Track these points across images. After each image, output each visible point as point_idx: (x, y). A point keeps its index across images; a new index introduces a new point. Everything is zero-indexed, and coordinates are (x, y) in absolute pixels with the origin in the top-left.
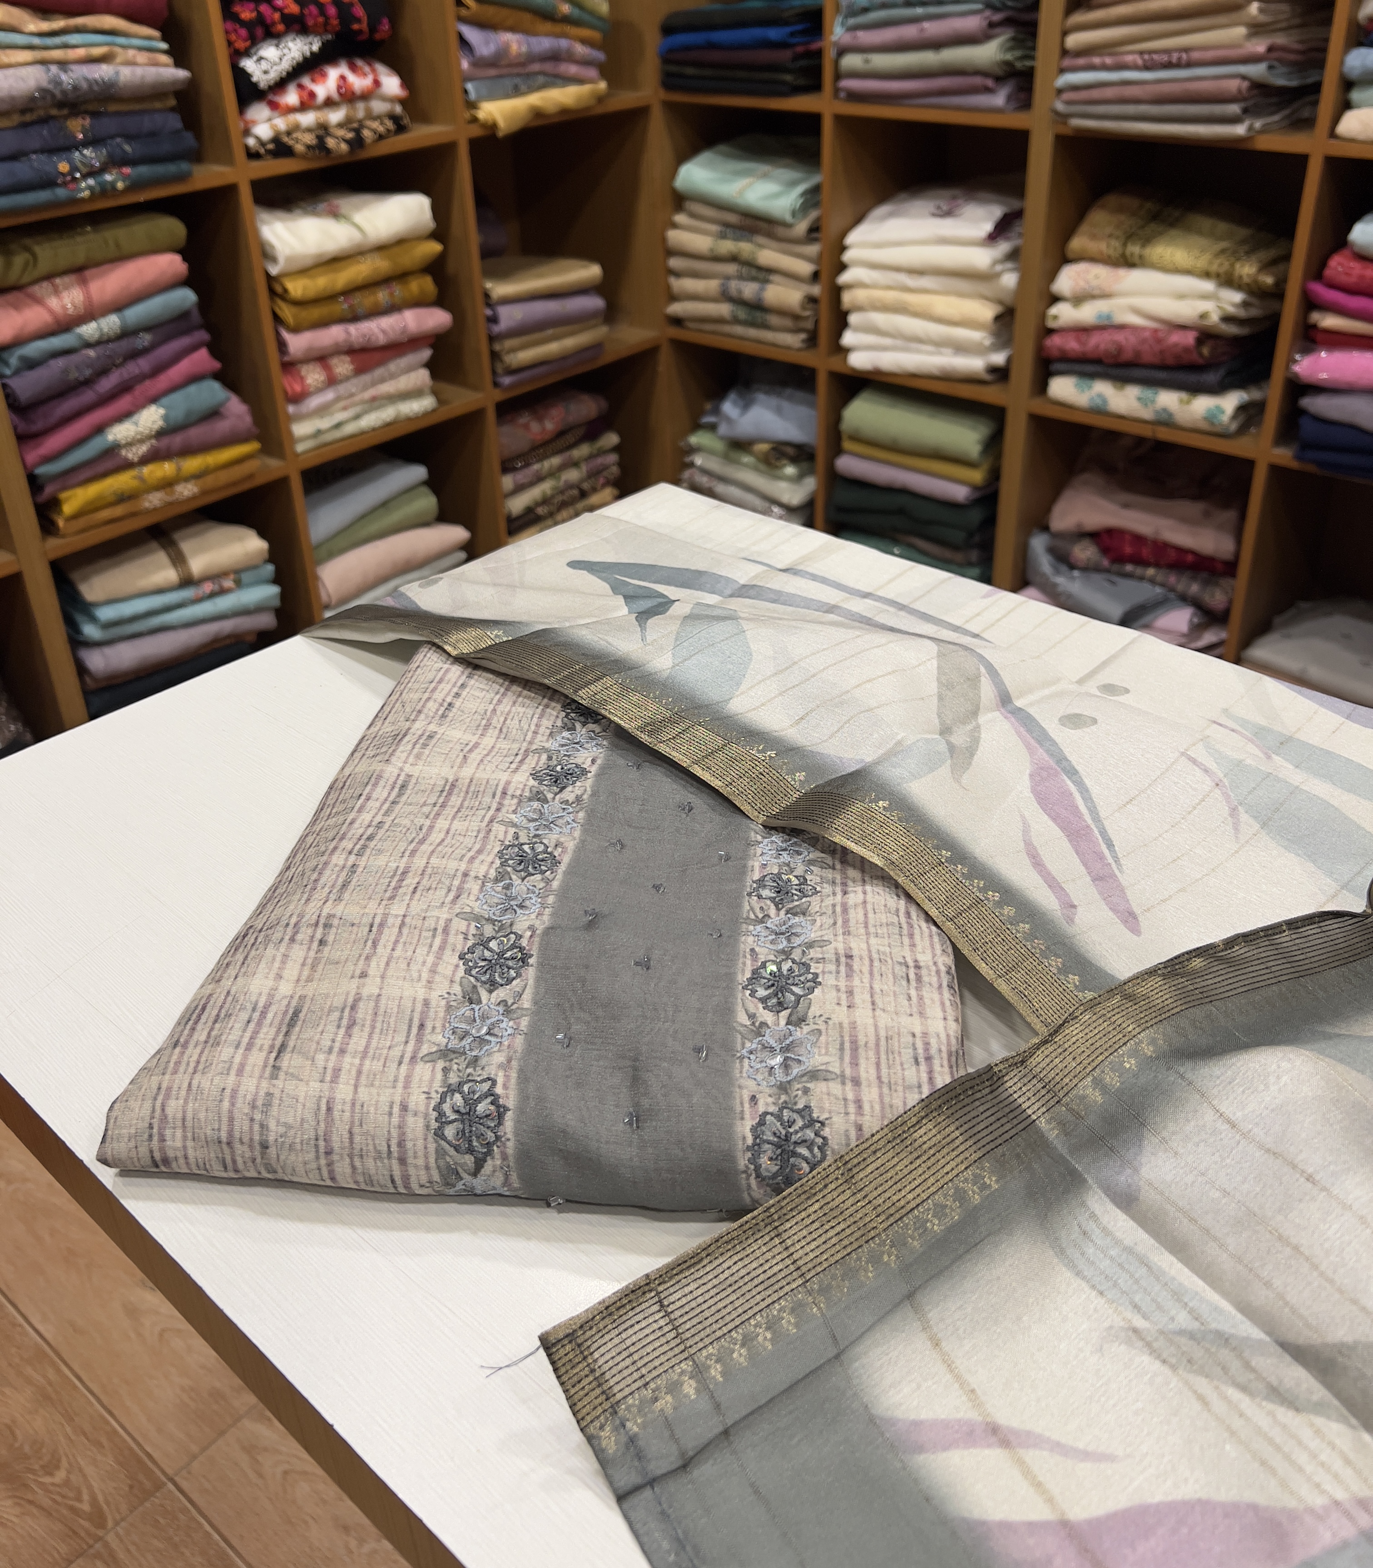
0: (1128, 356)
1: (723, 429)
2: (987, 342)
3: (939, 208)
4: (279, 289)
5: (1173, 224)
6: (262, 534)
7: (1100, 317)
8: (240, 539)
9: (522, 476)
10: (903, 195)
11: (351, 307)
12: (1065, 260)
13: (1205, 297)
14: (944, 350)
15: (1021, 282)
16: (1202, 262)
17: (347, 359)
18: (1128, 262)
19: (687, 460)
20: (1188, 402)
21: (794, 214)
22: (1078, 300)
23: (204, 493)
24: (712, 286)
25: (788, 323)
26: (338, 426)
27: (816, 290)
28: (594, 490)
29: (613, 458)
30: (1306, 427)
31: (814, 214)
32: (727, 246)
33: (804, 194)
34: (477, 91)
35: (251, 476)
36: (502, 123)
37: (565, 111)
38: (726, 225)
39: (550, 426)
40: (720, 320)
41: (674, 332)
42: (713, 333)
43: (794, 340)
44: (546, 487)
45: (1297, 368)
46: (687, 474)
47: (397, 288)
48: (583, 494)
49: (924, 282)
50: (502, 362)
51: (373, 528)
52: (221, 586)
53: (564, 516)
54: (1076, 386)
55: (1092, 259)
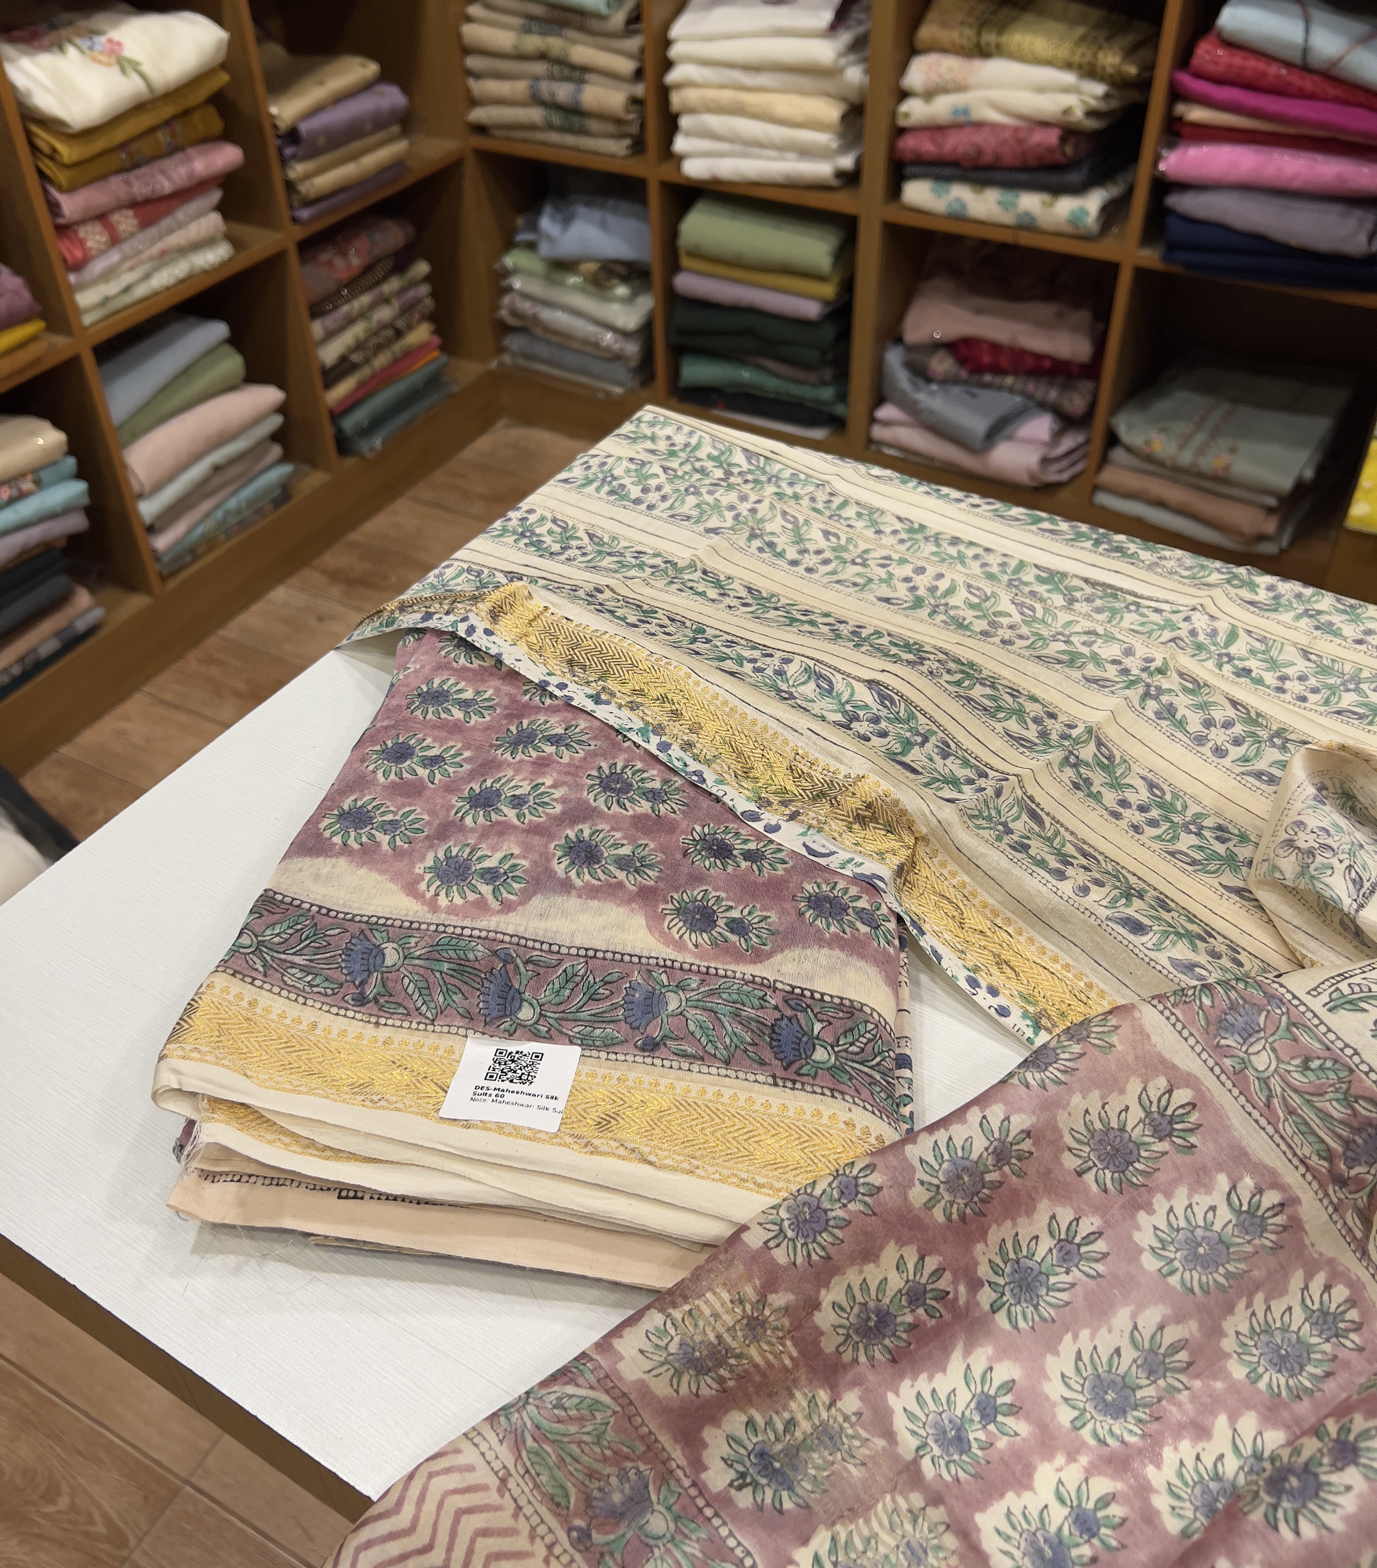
0: (987, 159)
1: (545, 249)
2: (834, 145)
5: (1024, 8)
6: (57, 424)
7: (957, 114)
8: (34, 433)
9: (331, 321)
11: (129, 154)
12: (913, 50)
13: (1066, 89)
14: (788, 155)
15: (869, 77)
16: (1063, 52)
17: (130, 213)
18: (983, 52)
19: (504, 283)
20: (1051, 205)
21: (609, 4)
22: (929, 95)
24: (520, 88)
25: (610, 128)
26: (127, 289)
27: (639, 90)
28: (410, 327)
29: (424, 289)
30: (1176, 228)
31: (630, 3)
32: (534, 42)
35: (38, 361)
38: (530, 17)
39: (356, 261)
40: (532, 127)
41: (478, 142)
42: (524, 141)
43: (618, 147)
44: (358, 330)
45: (1162, 167)
46: (507, 300)
47: (178, 127)
48: (399, 334)
49: (762, 80)
50: (298, 192)
51: (178, 400)
52: (19, 490)
53: (381, 360)
54: (933, 190)
55: (945, 50)
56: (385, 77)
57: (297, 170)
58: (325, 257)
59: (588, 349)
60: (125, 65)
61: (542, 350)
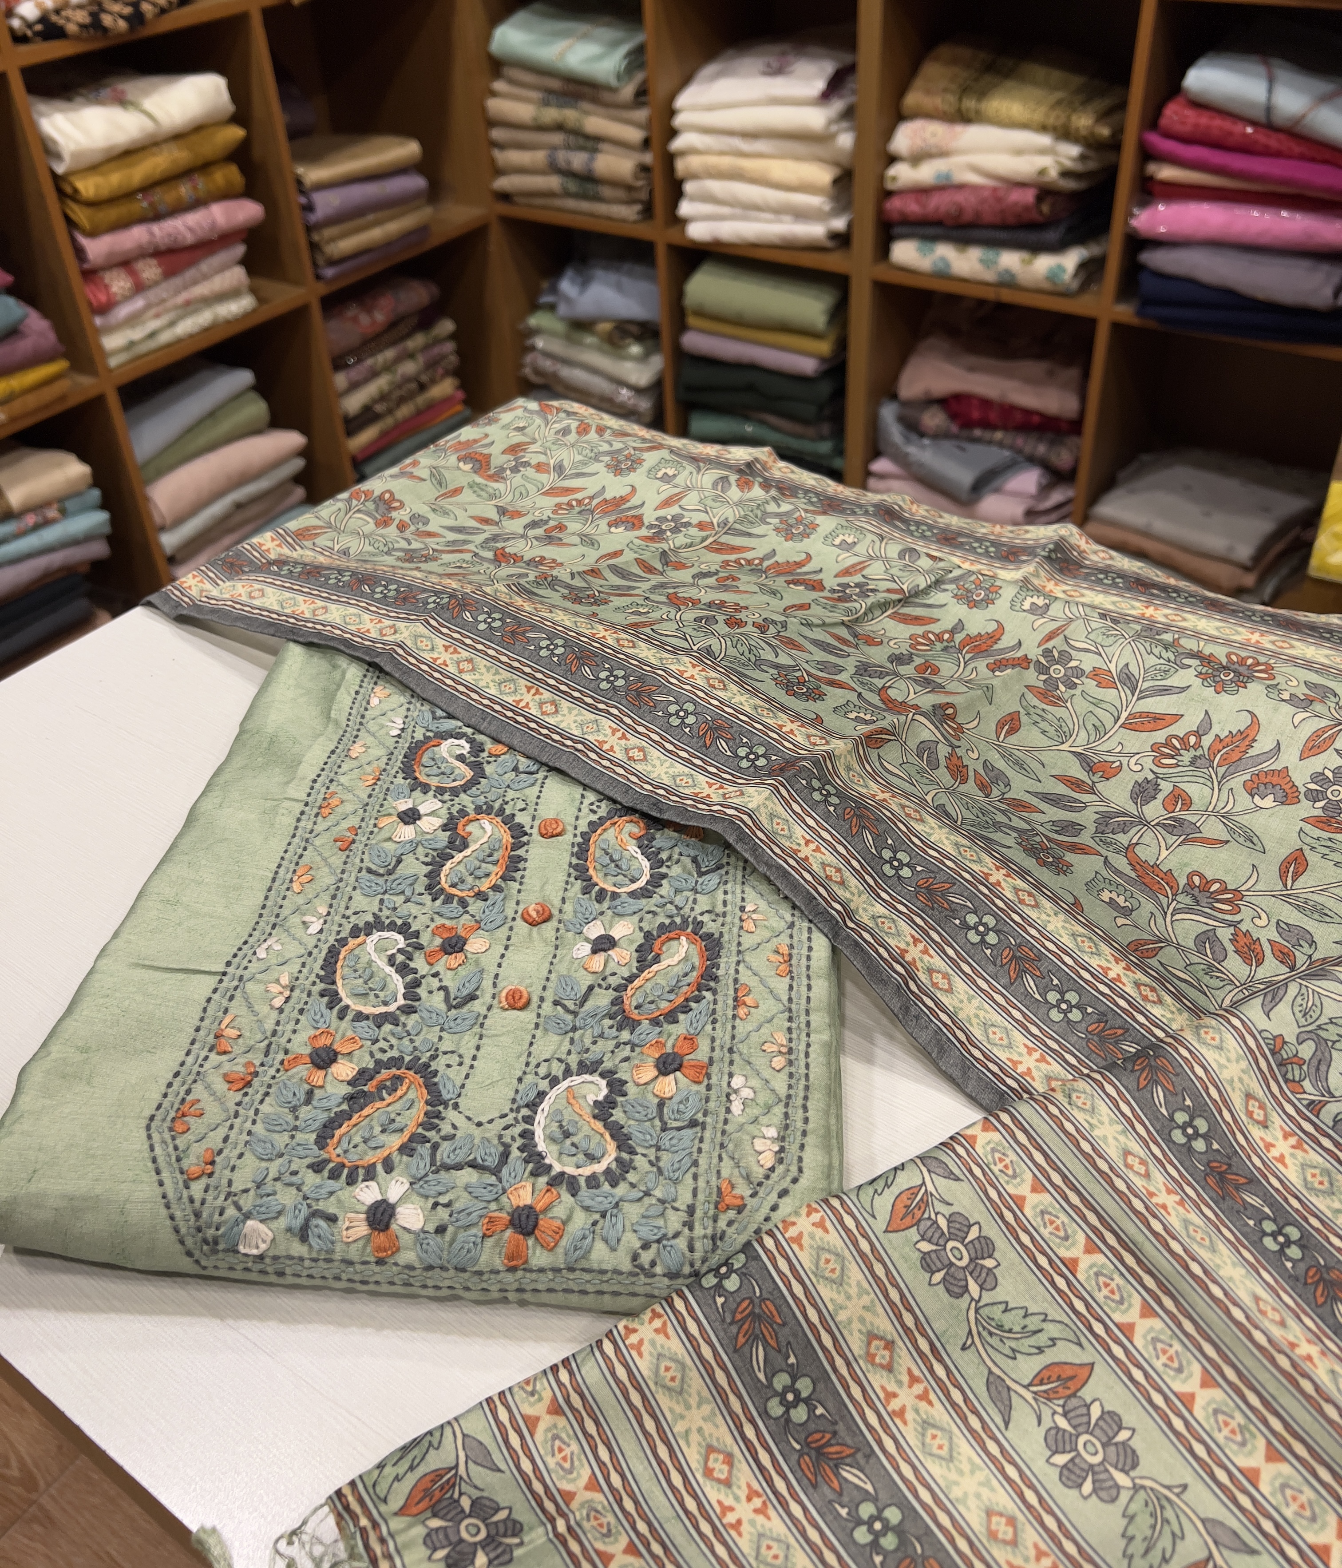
0: (968, 217)
1: (562, 309)
2: (827, 207)
3: (769, 65)
4: (68, 190)
5: (1008, 74)
6: (83, 457)
7: (939, 176)
8: (60, 465)
9: (355, 373)
10: (730, 52)
11: (151, 204)
12: (899, 116)
13: (1043, 151)
14: (785, 218)
15: (859, 142)
16: (1039, 115)
17: (153, 262)
18: (963, 118)
19: (529, 342)
20: (1030, 262)
21: (619, 77)
22: (916, 159)
23: (12, 420)
24: (539, 157)
25: (620, 194)
26: (152, 335)
27: (648, 158)
28: (433, 381)
29: (449, 347)
30: (1147, 284)
31: (639, 77)
32: (551, 114)
33: (629, 54)
35: (62, 398)
38: (549, 91)
39: (380, 317)
40: (550, 194)
41: (503, 209)
42: (545, 208)
43: (628, 212)
44: (382, 383)
45: (1135, 223)
46: (529, 359)
47: (198, 180)
48: (423, 388)
49: (760, 146)
50: (322, 253)
51: (202, 440)
52: (45, 517)
53: (404, 411)
54: (919, 250)
55: (929, 115)
58: (350, 313)
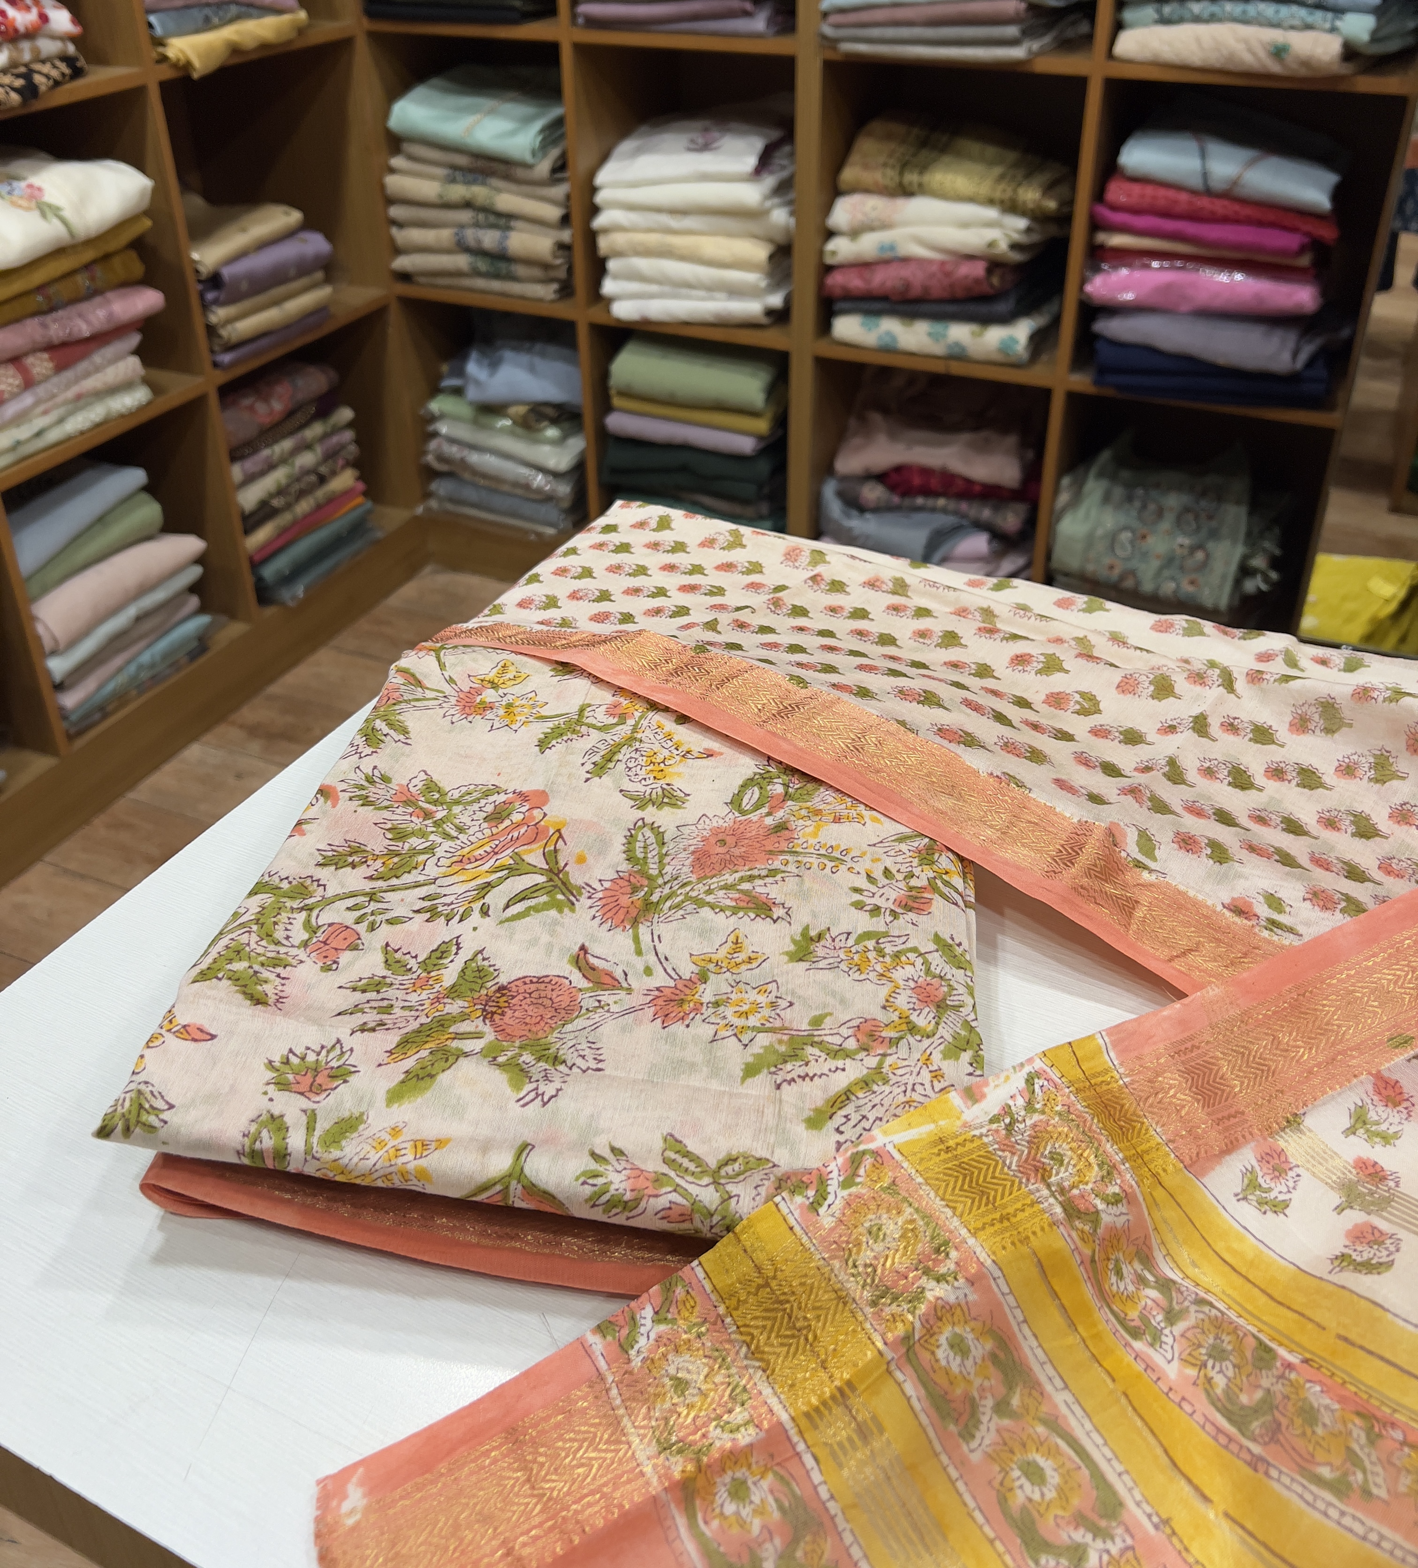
0: (916, 292)
1: (472, 393)
2: (763, 284)
3: (692, 141)
5: (944, 150)
7: (885, 251)
9: (251, 465)
10: (644, 128)
11: (47, 298)
12: (835, 192)
13: (990, 224)
14: (718, 295)
15: (795, 218)
16: (985, 189)
17: (45, 356)
18: (905, 192)
19: (431, 428)
20: (980, 335)
21: (534, 153)
22: (855, 233)
24: (445, 235)
25: (537, 272)
26: (39, 434)
27: (566, 236)
28: (334, 473)
29: (348, 435)
30: (1104, 351)
31: (558, 150)
32: (458, 191)
33: (542, 131)
34: (163, 25)
36: (197, 63)
37: (264, 46)
38: (454, 168)
39: (278, 406)
40: (458, 274)
41: (402, 289)
42: (451, 287)
43: (546, 292)
44: (280, 475)
45: (1088, 290)
46: (433, 445)
47: (98, 271)
48: (322, 480)
49: (690, 223)
50: (220, 336)
53: (304, 506)
54: (863, 324)
55: (867, 190)
56: (307, 225)
57: (219, 314)
58: (247, 402)
59: (519, 491)
60: (46, 210)
61: (470, 494)
